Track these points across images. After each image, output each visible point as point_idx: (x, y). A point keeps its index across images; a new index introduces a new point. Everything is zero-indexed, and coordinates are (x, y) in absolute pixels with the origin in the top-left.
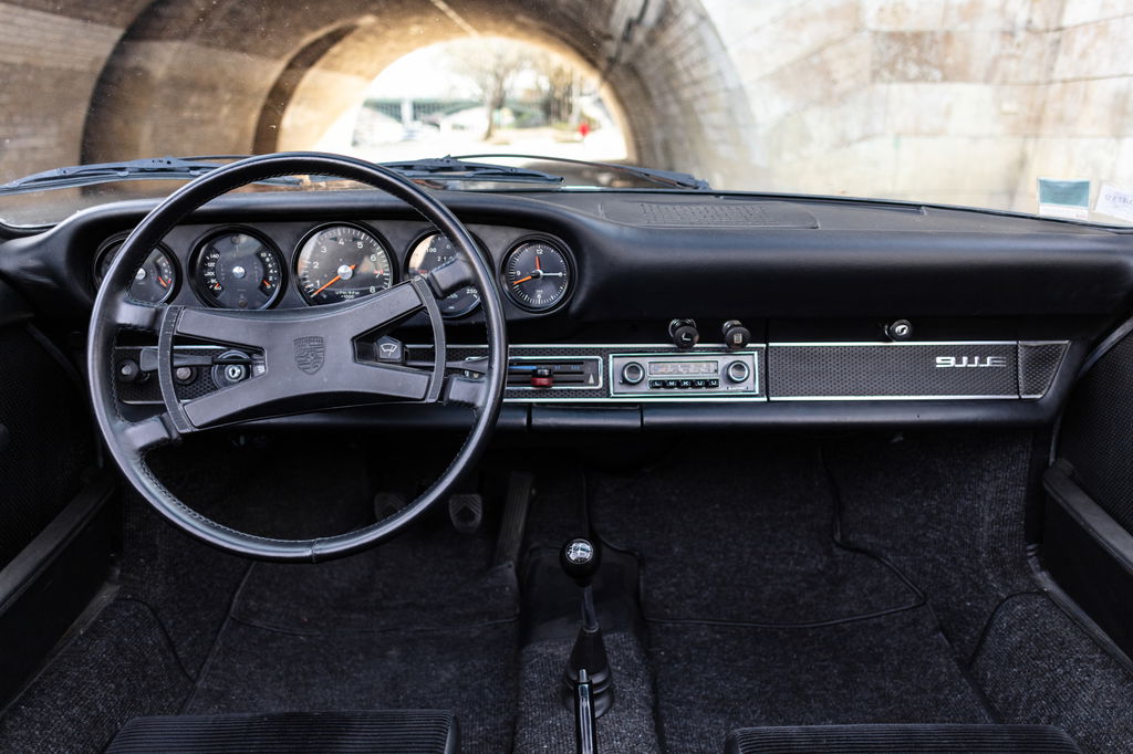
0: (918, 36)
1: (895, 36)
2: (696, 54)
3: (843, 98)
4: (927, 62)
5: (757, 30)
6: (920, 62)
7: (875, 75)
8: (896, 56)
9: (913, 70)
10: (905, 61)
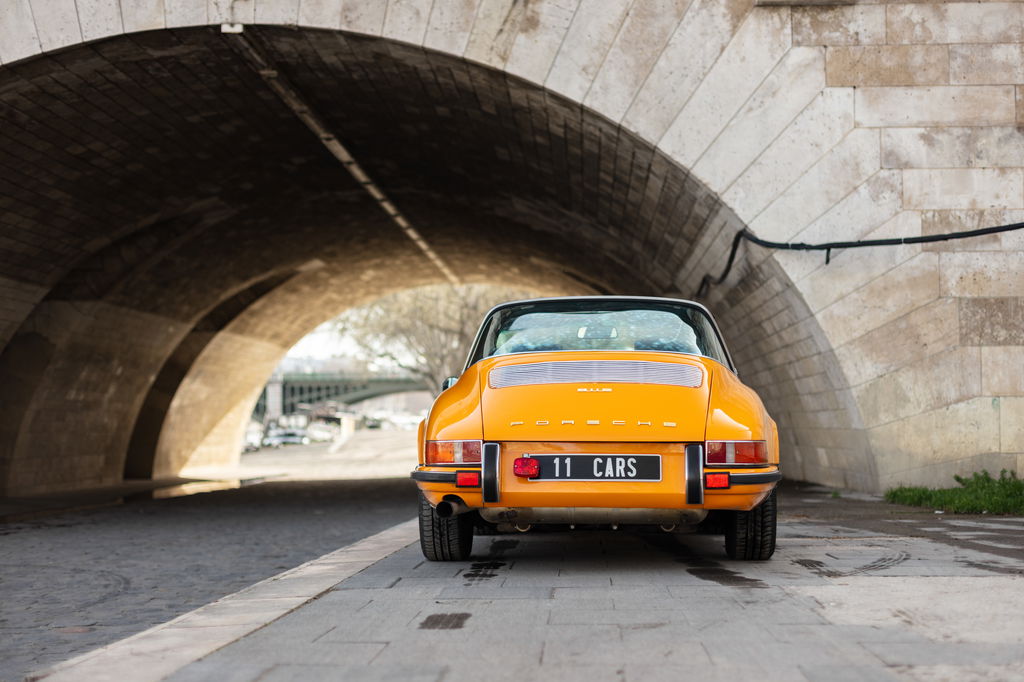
0: (1001, 302)
1: (977, 302)
2: (785, 317)
3: (935, 360)
4: (1016, 327)
5: (842, 297)
6: (1006, 326)
7: (964, 339)
8: (983, 321)
9: (1003, 334)
10: (992, 325)
